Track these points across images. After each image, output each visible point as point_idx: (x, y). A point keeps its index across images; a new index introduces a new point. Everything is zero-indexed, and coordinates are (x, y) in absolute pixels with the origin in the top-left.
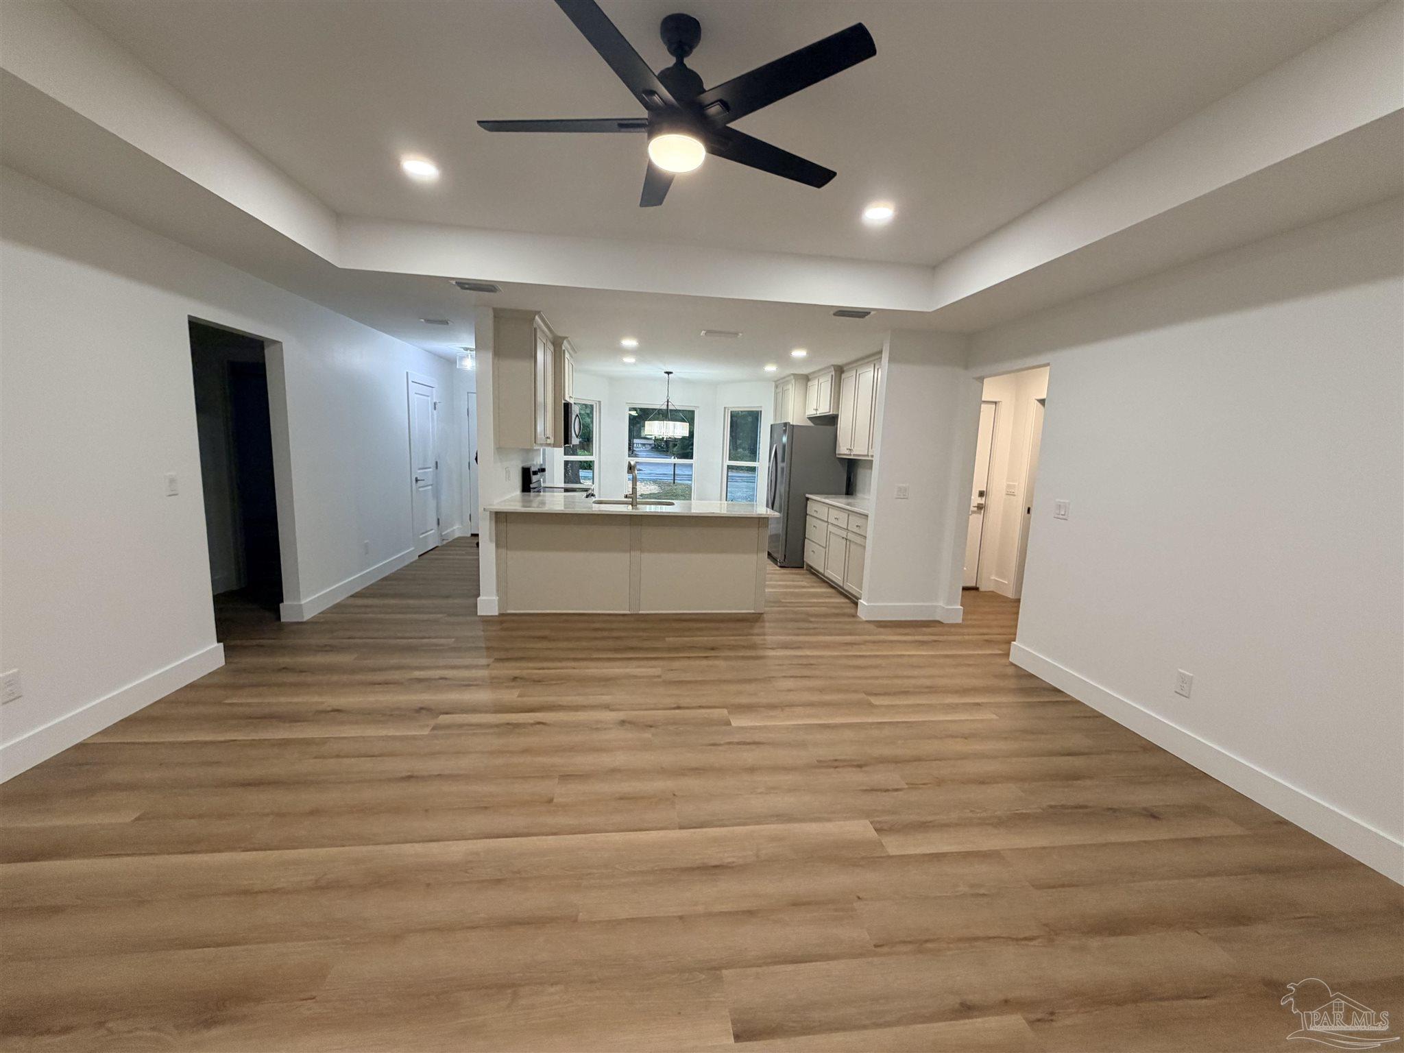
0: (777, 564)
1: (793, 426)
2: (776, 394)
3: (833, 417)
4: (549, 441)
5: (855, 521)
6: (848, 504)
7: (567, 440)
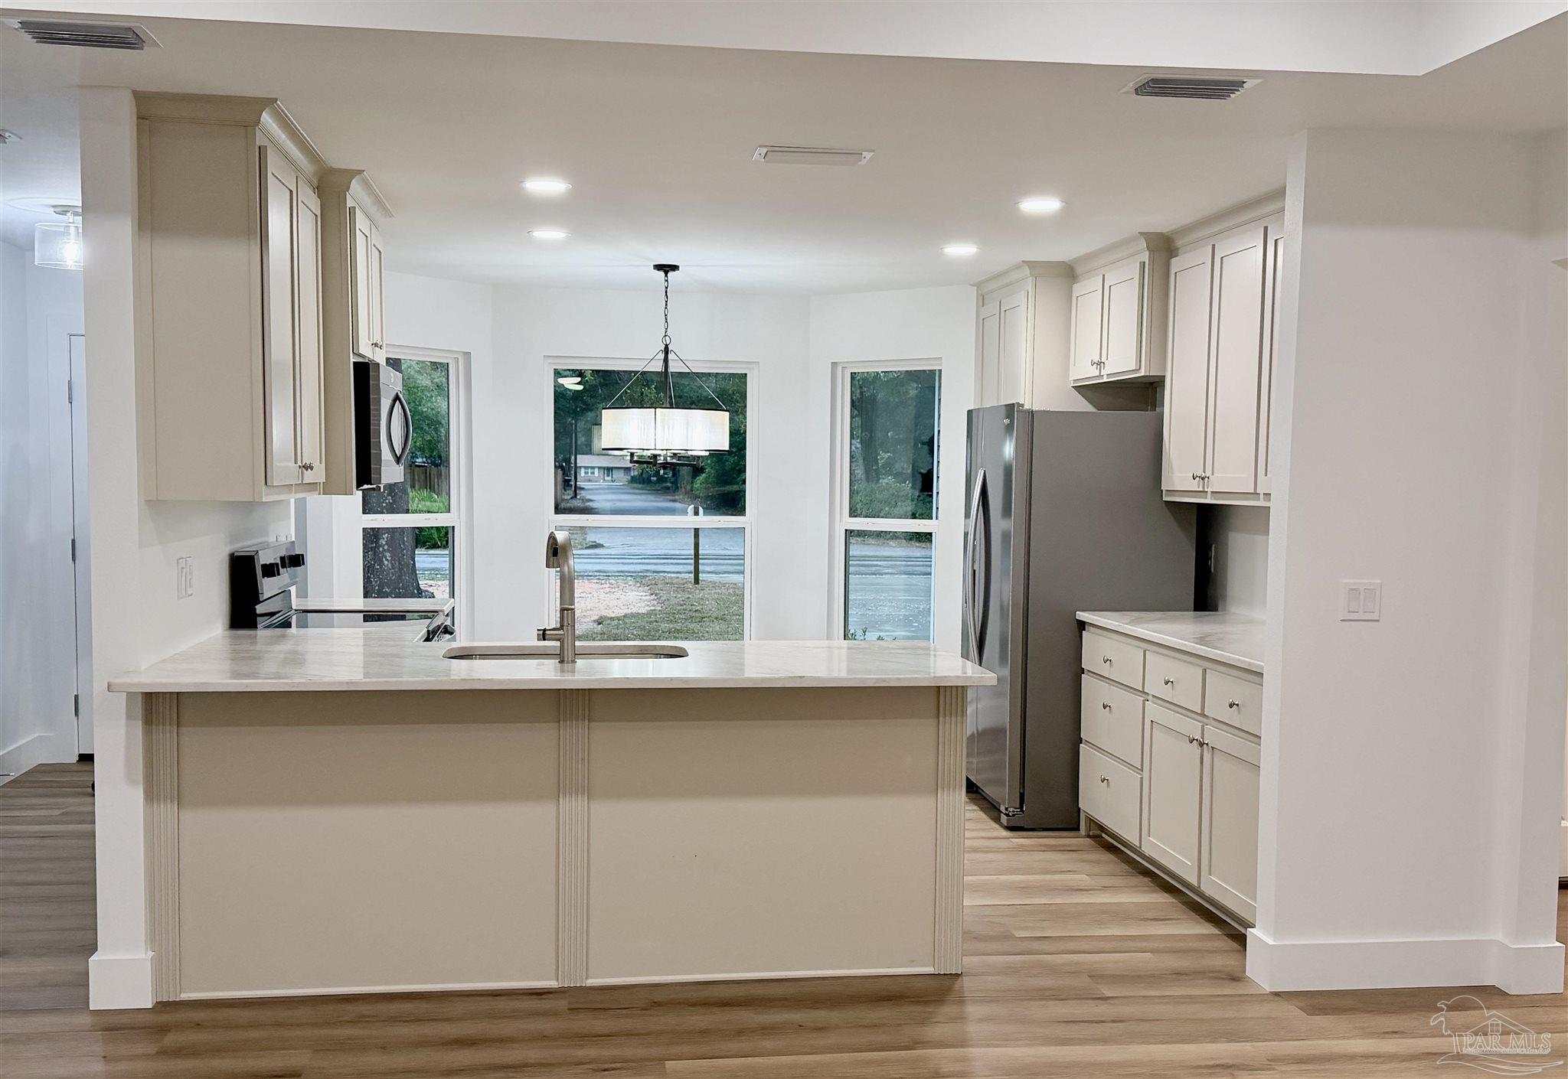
0: (997, 820)
1: (1032, 413)
2: (981, 323)
3: (1152, 383)
4: (309, 477)
5: (1222, 687)
6: (1202, 640)
7: (365, 471)
